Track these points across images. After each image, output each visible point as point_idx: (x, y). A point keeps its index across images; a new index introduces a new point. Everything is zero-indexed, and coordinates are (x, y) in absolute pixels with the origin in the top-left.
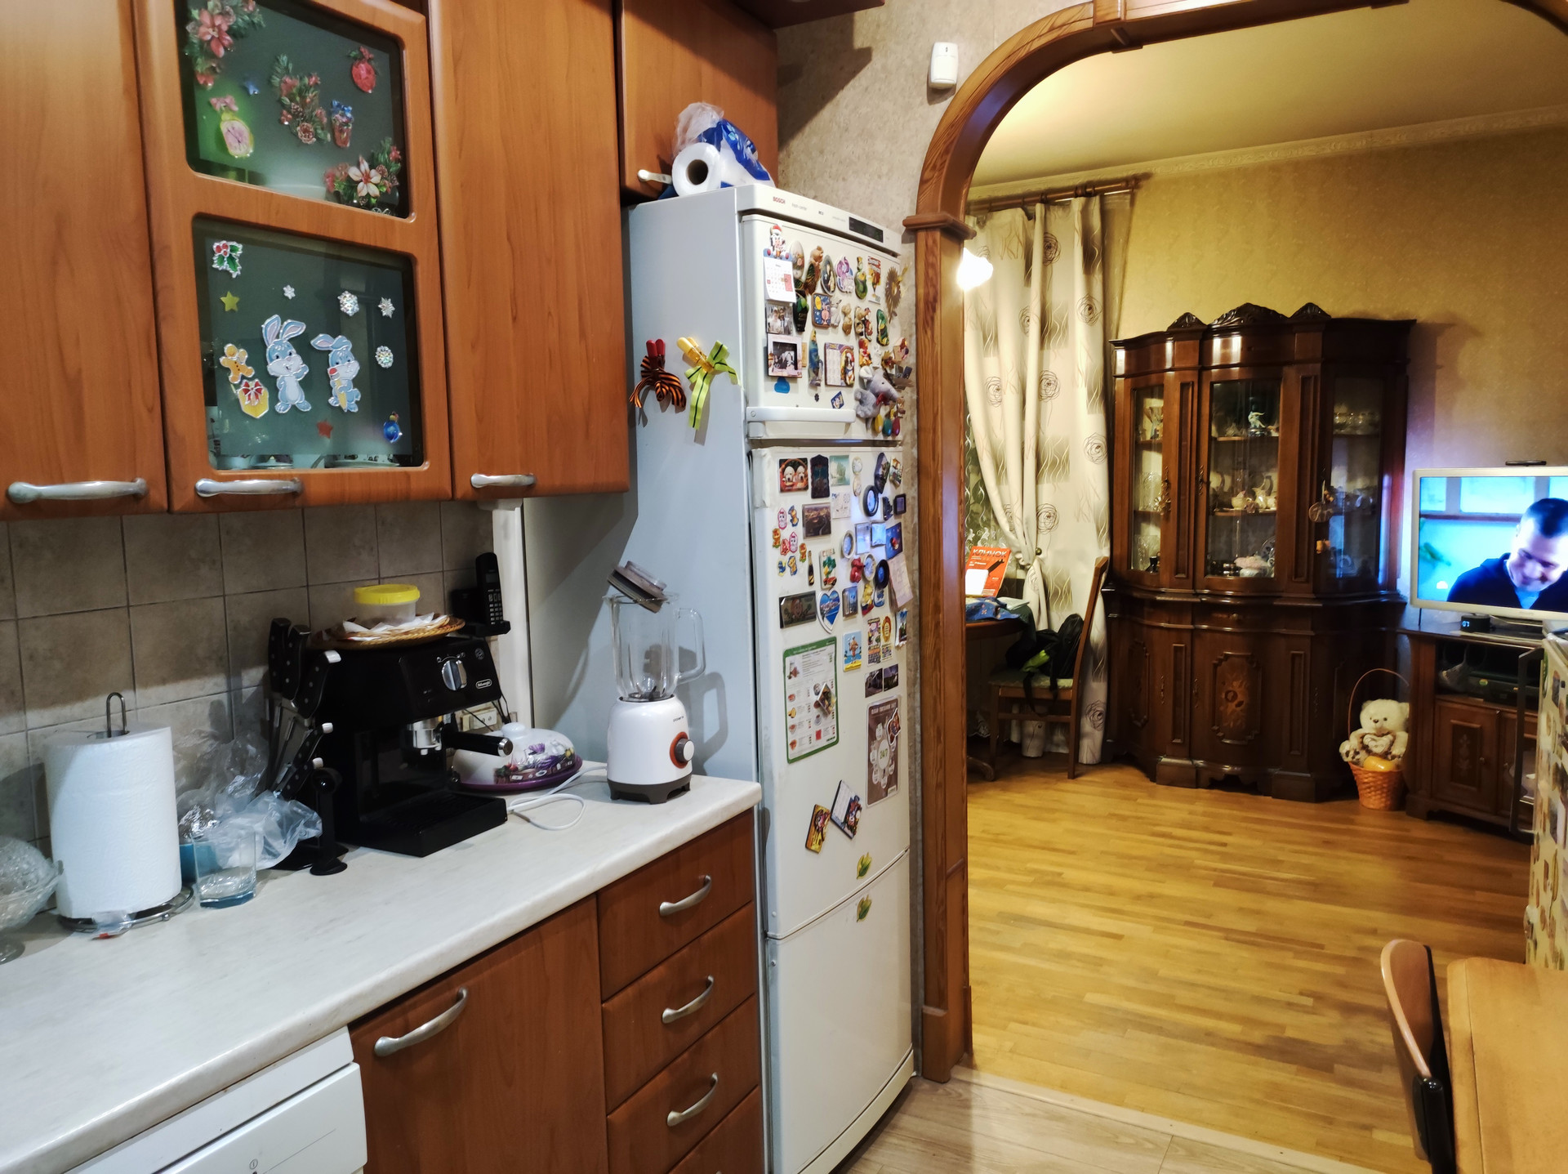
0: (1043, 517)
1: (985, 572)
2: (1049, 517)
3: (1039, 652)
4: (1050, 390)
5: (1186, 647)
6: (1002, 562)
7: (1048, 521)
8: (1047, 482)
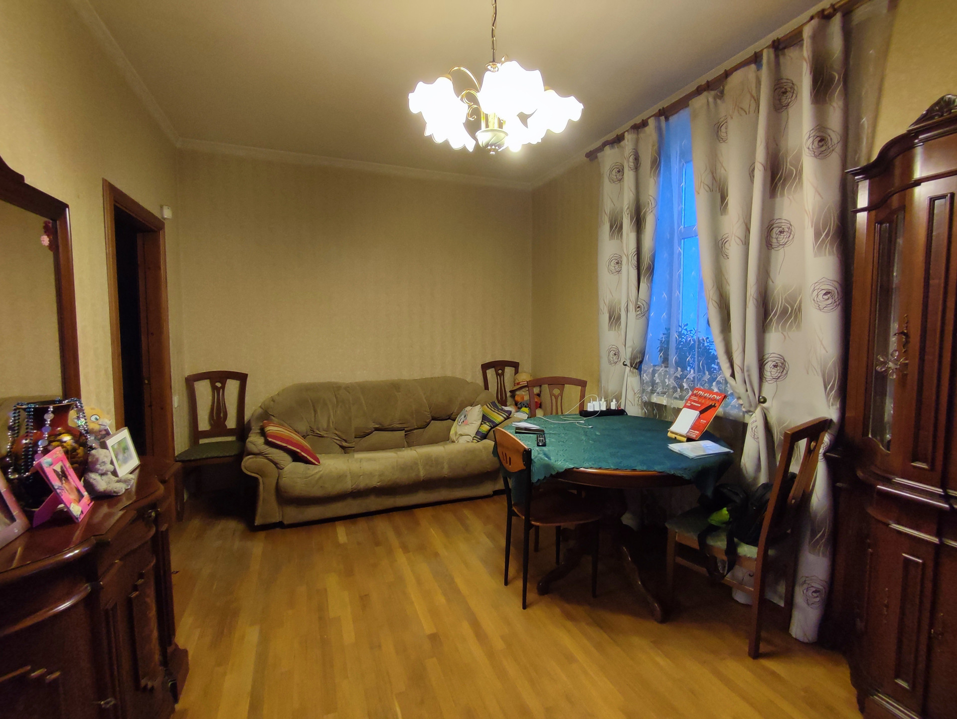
0: (768, 367)
1: (696, 413)
2: (775, 366)
3: (722, 508)
4: (782, 239)
5: (923, 564)
6: (714, 406)
7: (774, 370)
8: (775, 331)
